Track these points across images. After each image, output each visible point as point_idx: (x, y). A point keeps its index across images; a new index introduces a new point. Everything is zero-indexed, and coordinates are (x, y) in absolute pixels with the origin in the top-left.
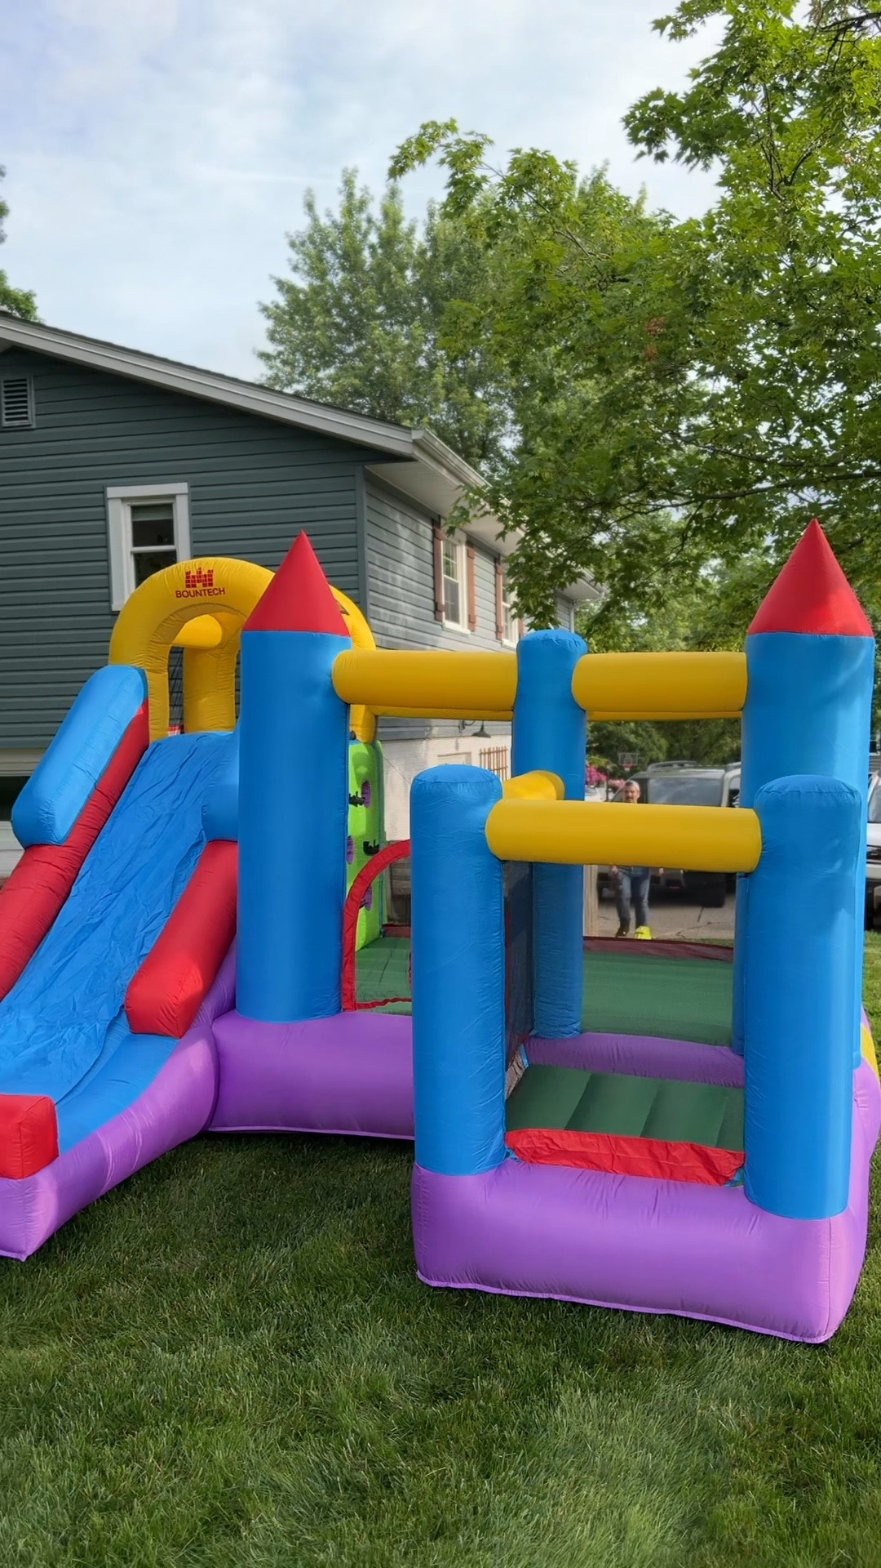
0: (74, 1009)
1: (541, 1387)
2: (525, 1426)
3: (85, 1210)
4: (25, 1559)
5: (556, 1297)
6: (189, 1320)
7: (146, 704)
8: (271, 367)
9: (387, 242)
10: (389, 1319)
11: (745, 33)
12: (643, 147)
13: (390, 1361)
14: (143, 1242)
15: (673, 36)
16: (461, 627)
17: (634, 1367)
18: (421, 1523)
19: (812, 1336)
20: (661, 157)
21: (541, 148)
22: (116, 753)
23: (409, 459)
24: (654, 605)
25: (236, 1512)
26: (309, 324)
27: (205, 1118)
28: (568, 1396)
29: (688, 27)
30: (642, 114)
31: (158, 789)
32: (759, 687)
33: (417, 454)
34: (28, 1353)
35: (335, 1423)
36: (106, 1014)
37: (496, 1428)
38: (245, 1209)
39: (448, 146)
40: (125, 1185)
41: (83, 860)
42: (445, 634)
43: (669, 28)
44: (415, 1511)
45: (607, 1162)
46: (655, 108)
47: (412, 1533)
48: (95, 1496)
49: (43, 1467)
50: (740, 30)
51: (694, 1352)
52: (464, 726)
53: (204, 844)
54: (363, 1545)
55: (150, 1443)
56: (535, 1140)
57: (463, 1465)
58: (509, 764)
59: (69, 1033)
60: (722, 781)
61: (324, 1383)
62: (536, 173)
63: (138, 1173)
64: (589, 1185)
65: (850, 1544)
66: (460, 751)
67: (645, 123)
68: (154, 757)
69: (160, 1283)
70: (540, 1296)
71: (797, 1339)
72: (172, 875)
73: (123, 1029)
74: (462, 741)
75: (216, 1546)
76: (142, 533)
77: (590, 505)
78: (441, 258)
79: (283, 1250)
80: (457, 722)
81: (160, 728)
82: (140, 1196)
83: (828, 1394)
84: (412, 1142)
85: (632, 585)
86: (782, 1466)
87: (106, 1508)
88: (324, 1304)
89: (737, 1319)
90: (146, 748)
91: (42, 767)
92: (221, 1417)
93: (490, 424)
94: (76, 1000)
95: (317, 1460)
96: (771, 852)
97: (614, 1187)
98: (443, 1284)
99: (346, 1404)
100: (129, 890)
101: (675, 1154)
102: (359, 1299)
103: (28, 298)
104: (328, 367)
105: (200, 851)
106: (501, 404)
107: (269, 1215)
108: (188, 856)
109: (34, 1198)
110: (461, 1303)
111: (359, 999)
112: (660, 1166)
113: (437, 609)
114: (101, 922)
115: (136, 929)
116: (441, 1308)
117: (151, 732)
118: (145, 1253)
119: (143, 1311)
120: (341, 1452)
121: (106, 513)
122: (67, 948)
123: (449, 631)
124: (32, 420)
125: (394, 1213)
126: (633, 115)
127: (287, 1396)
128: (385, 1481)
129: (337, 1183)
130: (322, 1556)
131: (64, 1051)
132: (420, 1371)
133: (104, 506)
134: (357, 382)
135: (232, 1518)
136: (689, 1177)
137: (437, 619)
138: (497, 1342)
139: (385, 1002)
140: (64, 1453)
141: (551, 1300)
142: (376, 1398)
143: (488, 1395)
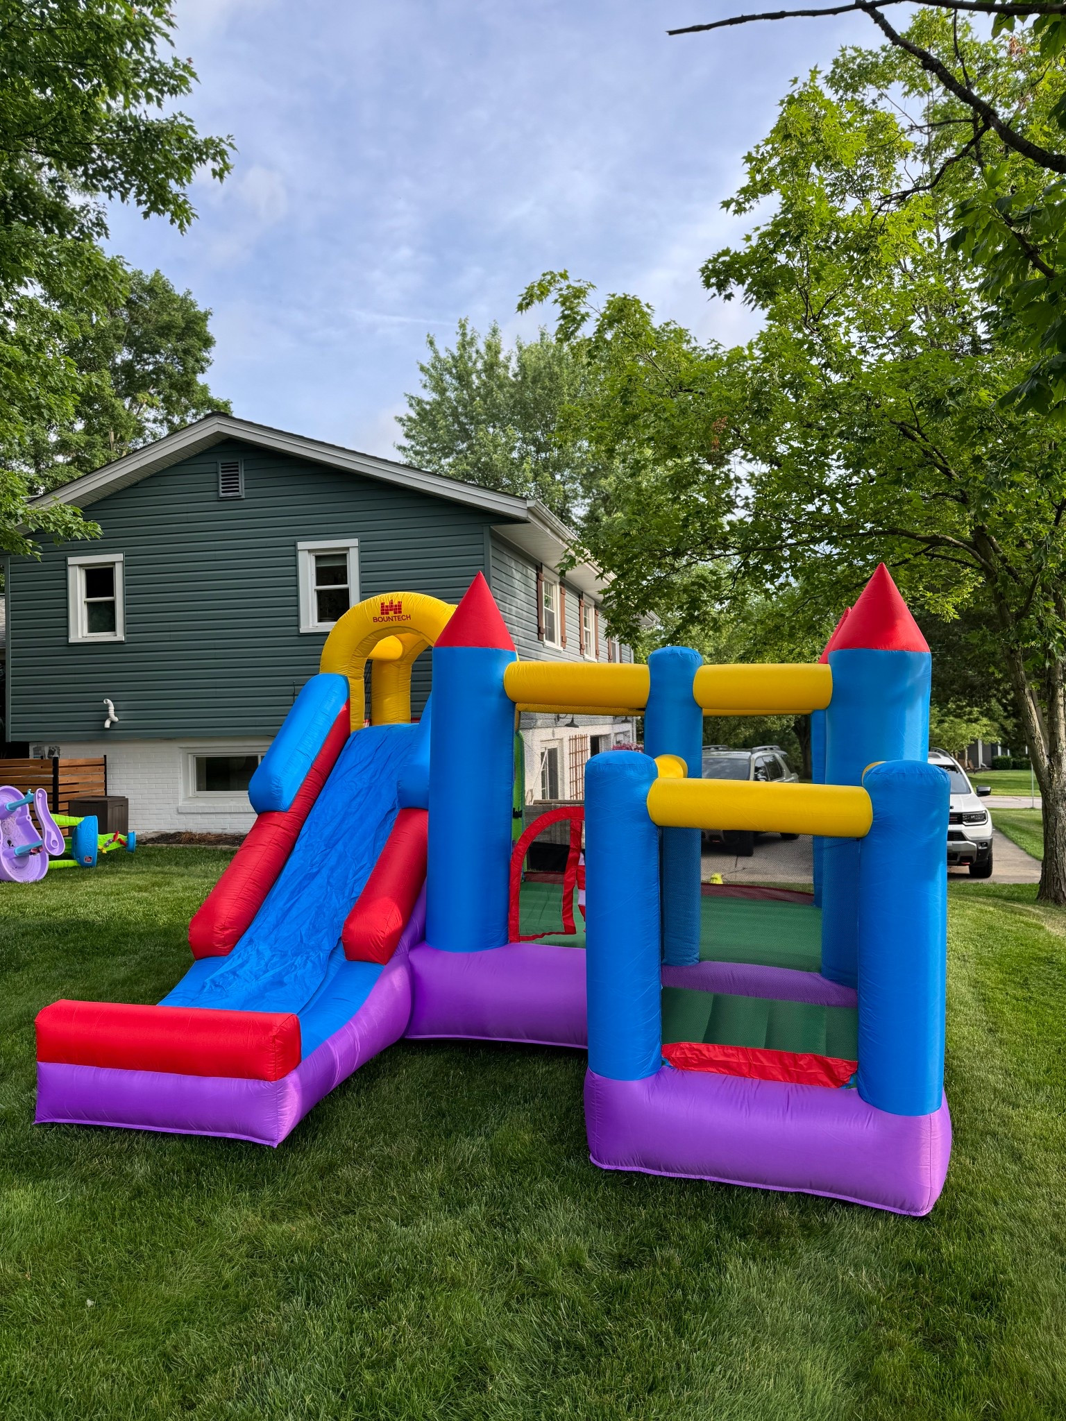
0: (302, 941)
1: (706, 1256)
2: (704, 1291)
3: (318, 1105)
4: (312, 1414)
5: (706, 1178)
6: (414, 1197)
7: (348, 703)
8: (407, 456)
9: (490, 368)
10: (575, 1198)
11: (795, 208)
12: (714, 290)
13: (581, 1233)
14: (366, 1131)
15: (736, 212)
16: (556, 645)
17: (779, 1238)
18: (637, 1378)
19: (917, 1210)
20: (729, 297)
21: (631, 294)
22: (328, 738)
23: (525, 521)
24: (712, 629)
25: (481, 1369)
26: (433, 425)
27: (404, 1027)
28: (734, 1265)
29: (747, 206)
30: (714, 267)
31: (360, 767)
32: (841, 692)
33: (531, 518)
34: (286, 1227)
35: (547, 1288)
36: (327, 945)
37: (679, 1292)
38: (444, 1104)
39: (561, 289)
40: (346, 1083)
41: (303, 822)
42: (545, 650)
43: (733, 207)
44: (629, 1369)
45: (745, 1069)
46: (723, 263)
47: (632, 1389)
48: (363, 1355)
49: (317, 1330)
50: (792, 205)
51: (823, 1224)
52: (558, 718)
53: (397, 811)
54: (593, 1399)
55: (401, 1306)
56: (687, 1052)
57: (661, 1326)
58: (589, 748)
59: (299, 960)
60: (749, 760)
61: (532, 1252)
62: (626, 311)
63: (354, 1075)
64: (733, 1088)
65: (993, 1395)
66: (556, 737)
67: (715, 272)
68: (355, 743)
69: (385, 1166)
70: (693, 1177)
71: (904, 1212)
72: (373, 835)
73: (340, 957)
74: (557, 730)
75: (469, 1400)
76: (323, 575)
77: (665, 555)
78: (529, 379)
79: (479, 1139)
80: (553, 716)
81: (358, 722)
82: (358, 1093)
83: (942, 1261)
84: (586, 1051)
85: (696, 613)
86: (919, 1325)
87: (372, 1366)
88: (520, 1184)
89: (855, 1196)
90: (349, 736)
91: (272, 750)
92: (455, 1284)
93: (566, 497)
94: (303, 933)
95: (538, 1321)
96: (880, 822)
97: (754, 1089)
98: (613, 1167)
99: (554, 1271)
100: (340, 847)
101: (801, 1063)
102: (547, 1179)
103: (226, 404)
104: (448, 457)
105: (395, 815)
106: (574, 483)
107: (463, 1108)
108: (385, 820)
109: (283, 1097)
110: (629, 1183)
111: (522, 932)
112: (789, 1073)
113: (540, 632)
114: (318, 872)
115: (347, 877)
116: (614, 1186)
117: (352, 724)
118: (369, 1140)
119: (375, 1190)
120: (557, 1314)
121: (296, 561)
122: (293, 892)
123: (548, 648)
124: (242, 493)
125: (561, 1107)
126: (707, 267)
127: (503, 1264)
128: (598, 1339)
129: (511, 1080)
130: (561, 1410)
131: (296, 976)
132: (607, 1242)
133: (296, 556)
134: (469, 468)
135: (477, 1375)
136: (812, 1080)
137: (540, 639)
138: (665, 1217)
139: (543, 935)
140: (331, 1316)
141: (701, 1181)
142: (576, 1266)
143: (668, 1262)
